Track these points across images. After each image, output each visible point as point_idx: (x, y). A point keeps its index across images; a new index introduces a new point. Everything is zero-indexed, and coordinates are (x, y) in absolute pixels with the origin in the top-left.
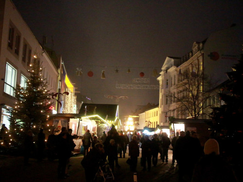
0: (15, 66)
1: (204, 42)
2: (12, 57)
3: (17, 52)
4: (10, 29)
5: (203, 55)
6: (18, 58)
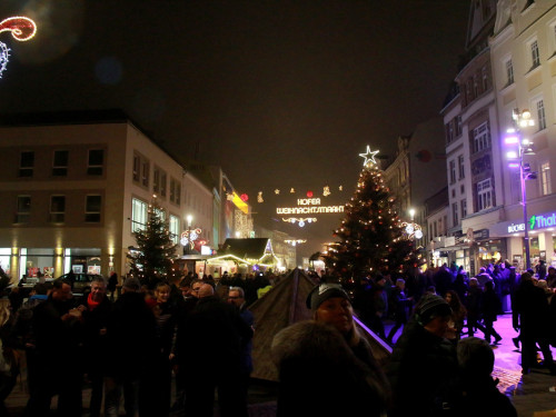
0: (143, 200)
1: (409, 138)
2: (140, 191)
3: (146, 183)
4: (135, 159)
5: (408, 155)
6: (148, 190)
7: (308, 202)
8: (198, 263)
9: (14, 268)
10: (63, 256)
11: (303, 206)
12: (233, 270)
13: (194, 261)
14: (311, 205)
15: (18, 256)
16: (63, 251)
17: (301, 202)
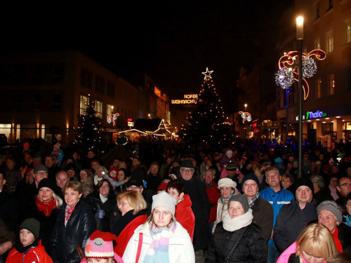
3: (90, 86)
7: (190, 96)
8: (114, 134)
9: (13, 135)
10: (40, 129)
11: (187, 99)
12: (137, 138)
13: (112, 133)
14: (192, 99)
15: (15, 129)
16: (40, 126)
17: (186, 96)
